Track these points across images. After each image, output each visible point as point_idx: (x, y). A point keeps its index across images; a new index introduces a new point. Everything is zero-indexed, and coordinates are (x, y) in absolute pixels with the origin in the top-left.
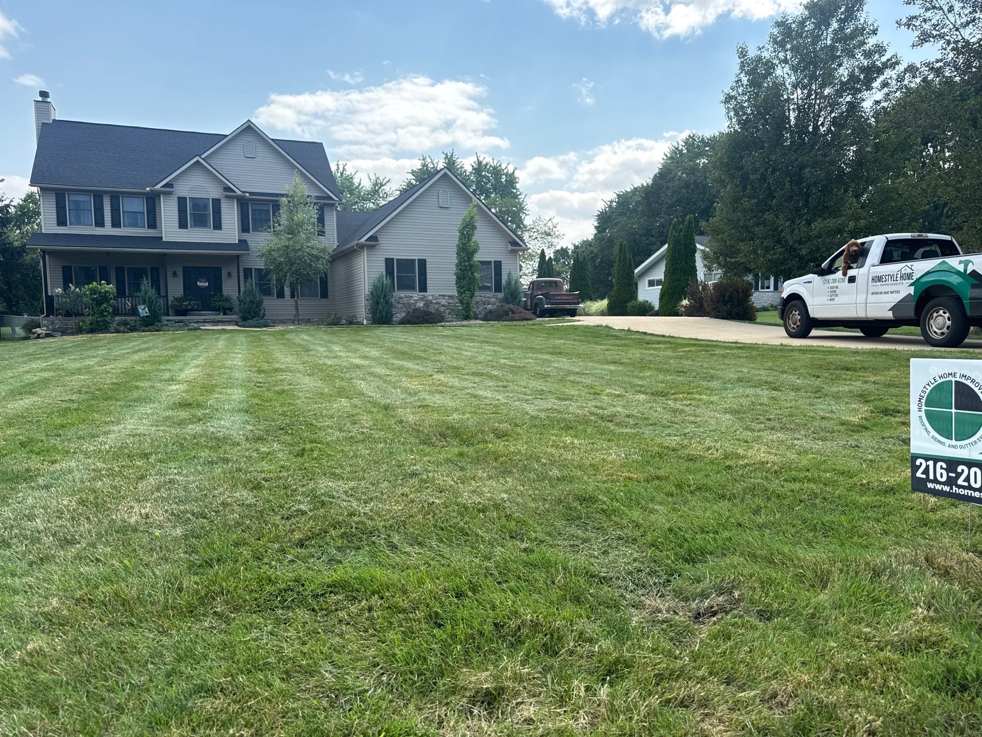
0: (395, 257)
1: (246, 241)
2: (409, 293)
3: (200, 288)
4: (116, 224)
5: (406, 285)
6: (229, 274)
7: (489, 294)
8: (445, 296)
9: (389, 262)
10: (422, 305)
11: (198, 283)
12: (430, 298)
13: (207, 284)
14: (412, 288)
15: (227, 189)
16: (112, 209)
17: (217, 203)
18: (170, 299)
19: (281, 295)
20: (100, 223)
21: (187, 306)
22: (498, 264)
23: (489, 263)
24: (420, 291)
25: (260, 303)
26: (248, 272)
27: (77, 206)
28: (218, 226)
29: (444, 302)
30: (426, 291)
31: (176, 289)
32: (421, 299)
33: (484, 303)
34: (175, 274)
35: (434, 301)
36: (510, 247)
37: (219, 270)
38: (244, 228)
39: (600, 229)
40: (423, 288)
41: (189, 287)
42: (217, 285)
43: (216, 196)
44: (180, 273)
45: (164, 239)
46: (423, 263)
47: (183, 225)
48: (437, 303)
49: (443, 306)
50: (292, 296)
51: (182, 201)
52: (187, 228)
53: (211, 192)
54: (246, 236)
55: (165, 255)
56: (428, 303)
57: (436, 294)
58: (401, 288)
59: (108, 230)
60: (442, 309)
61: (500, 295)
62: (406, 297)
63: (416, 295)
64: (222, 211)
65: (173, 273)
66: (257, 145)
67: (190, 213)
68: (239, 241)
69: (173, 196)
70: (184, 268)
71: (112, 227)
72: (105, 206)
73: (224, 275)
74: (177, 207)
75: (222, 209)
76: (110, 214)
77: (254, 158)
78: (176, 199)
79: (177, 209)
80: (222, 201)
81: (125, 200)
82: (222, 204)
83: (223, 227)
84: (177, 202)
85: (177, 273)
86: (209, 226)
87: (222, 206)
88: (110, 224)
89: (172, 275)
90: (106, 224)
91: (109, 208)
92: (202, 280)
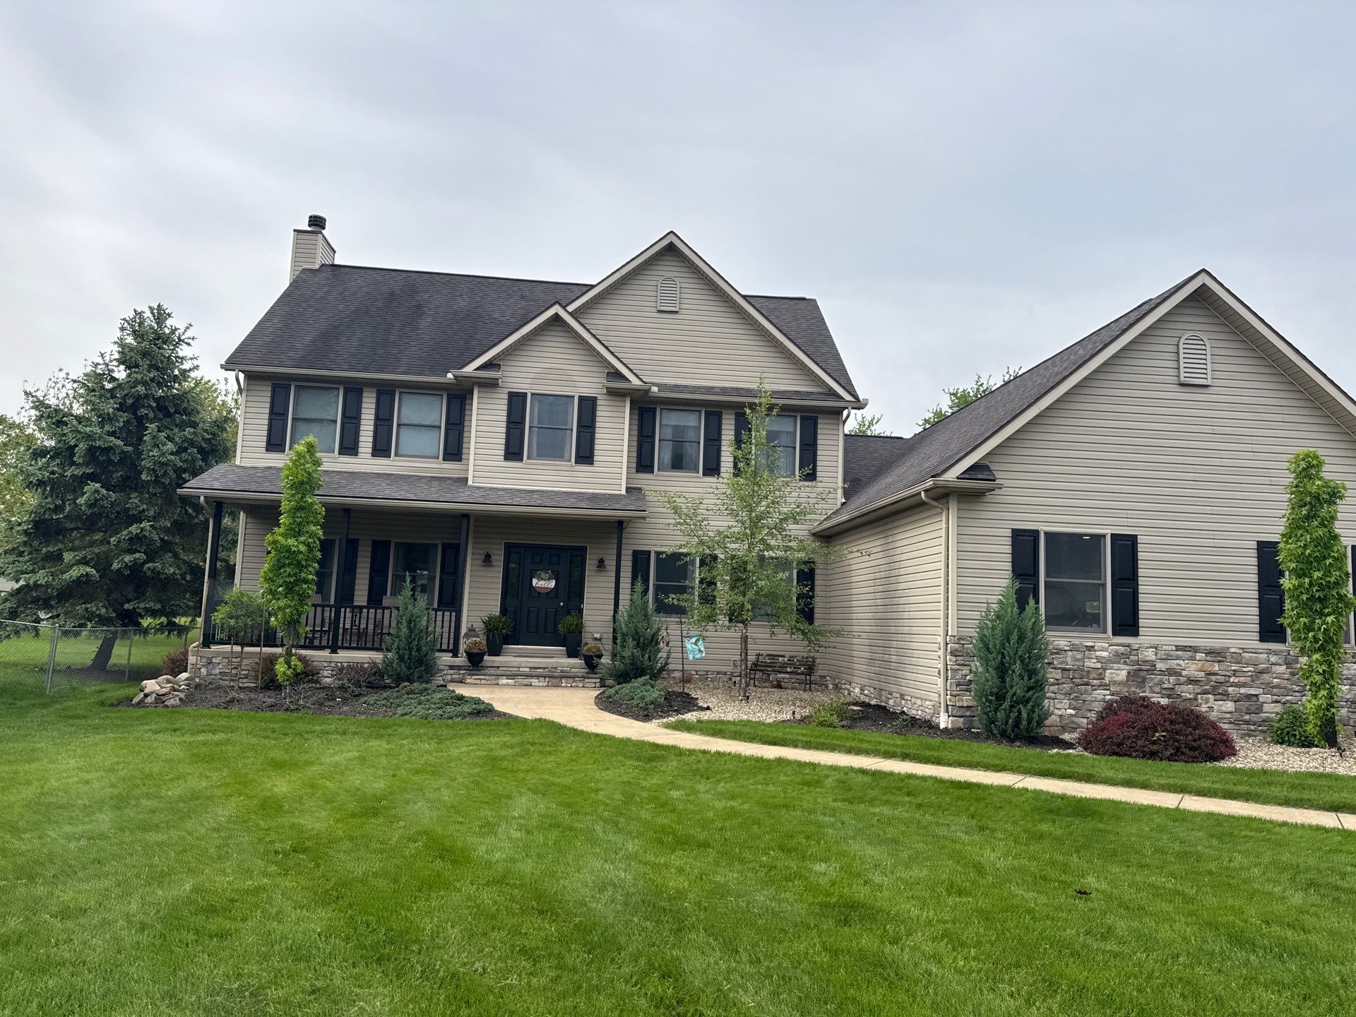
0: (1043, 528)
1: (641, 493)
2: (1085, 638)
3: (538, 594)
4: (381, 449)
5: (1075, 611)
6: (601, 564)
8: (1195, 649)
9: (1024, 542)
10: (1123, 675)
11: (535, 581)
12: (1150, 655)
13: (552, 584)
14: (1090, 621)
15: (613, 376)
16: (378, 418)
17: (588, 406)
19: (708, 615)
20: (349, 447)
24: (1114, 634)
25: (656, 637)
26: (640, 559)
27: (308, 415)
28: (586, 456)
29: (1191, 669)
30: (1136, 633)
32: (1119, 657)
34: (487, 560)
35: (1160, 666)
37: (580, 553)
38: (643, 463)
40: (1127, 623)
41: (514, 589)
42: (572, 592)
43: (588, 391)
45: (470, 483)
46: (1126, 547)
47: (513, 452)
48: (1171, 672)
49: (1191, 681)
50: (735, 617)
51: (516, 402)
52: (521, 460)
53: (579, 381)
54: (644, 480)
55: (465, 515)
56: (1140, 674)
57: (1168, 642)
58: (1059, 619)
59: (365, 462)
60: (1187, 691)
62: (1074, 648)
63: (1104, 644)
64: (598, 425)
65: (483, 557)
66: (683, 285)
67: (530, 427)
68: (627, 489)
69: (499, 390)
70: (509, 549)
71: (373, 455)
72: (363, 411)
73: (590, 565)
74: (505, 413)
75: (598, 419)
76: (372, 428)
77: (676, 312)
78: (506, 396)
79: (505, 419)
80: (599, 402)
81: (408, 399)
82: (599, 408)
83: (596, 458)
84: (506, 402)
85: (493, 558)
86: (567, 456)
87: (598, 413)
88: (370, 450)
89: (480, 562)
90: (360, 450)
91: (373, 417)
92: (543, 575)
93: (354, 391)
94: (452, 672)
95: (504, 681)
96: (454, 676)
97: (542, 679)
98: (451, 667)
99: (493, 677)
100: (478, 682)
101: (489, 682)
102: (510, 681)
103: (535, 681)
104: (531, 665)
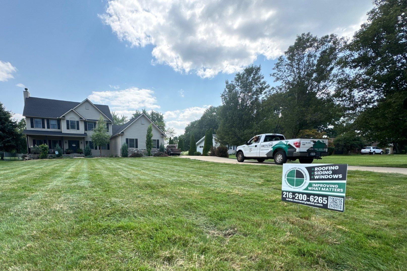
0: (129, 138)
1: (86, 133)
2: (133, 148)
3: (73, 146)
4: (48, 128)
5: (132, 146)
6: (82, 143)
7: (155, 149)
8: (143, 149)
9: (127, 139)
13: (75, 145)
14: (134, 147)
15: (81, 118)
16: (47, 123)
17: (78, 122)
18: (65, 149)
19: (96, 149)
20: (44, 127)
21: (69, 151)
22: (158, 141)
23: (155, 140)
25: (90, 151)
26: (87, 142)
27: (37, 122)
28: (78, 129)
29: (142, 151)
31: (66, 147)
33: (154, 151)
34: (66, 142)
36: (161, 136)
38: (86, 129)
39: (186, 132)
40: (137, 147)
41: (70, 146)
42: (78, 146)
43: (78, 120)
44: (67, 142)
45: (62, 132)
46: (137, 140)
47: (68, 128)
50: (100, 149)
51: (68, 121)
53: (76, 119)
54: (86, 132)
55: (63, 137)
56: (138, 151)
57: (140, 149)
58: (130, 147)
59: (46, 129)
60: (142, 153)
61: (159, 149)
63: (135, 149)
64: (79, 125)
66: (89, 106)
67: (70, 125)
68: (84, 133)
69: (65, 120)
70: (68, 141)
72: (45, 122)
73: (80, 143)
74: (66, 123)
76: (47, 125)
77: (88, 109)
81: (51, 121)
83: (80, 129)
86: (75, 129)
93: (43, 119)
98: (64, 156)
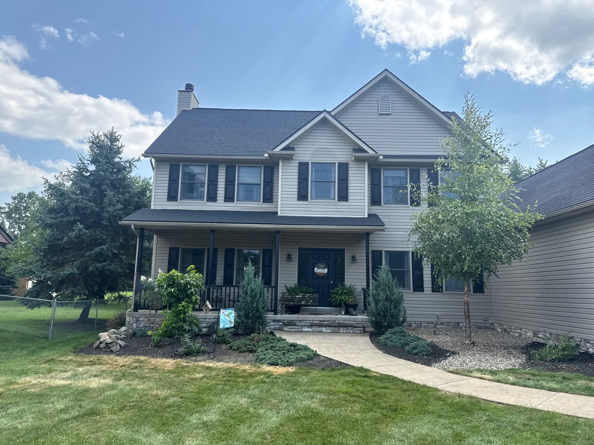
1: (375, 215)
3: (318, 276)
4: (229, 198)
6: (354, 258)
11: (316, 269)
13: (326, 271)
15: (357, 149)
16: (226, 181)
17: (344, 168)
18: (281, 289)
19: (419, 287)
20: (212, 198)
21: (300, 300)
26: (376, 257)
28: (343, 196)
31: (288, 276)
34: (289, 258)
37: (341, 253)
38: (375, 200)
41: (304, 274)
42: (338, 273)
43: (343, 160)
44: (295, 256)
45: (279, 214)
47: (302, 196)
50: (436, 288)
51: (303, 167)
52: (307, 200)
53: (339, 155)
54: (376, 210)
55: (278, 232)
59: (220, 205)
64: (350, 178)
65: (286, 256)
66: (393, 99)
67: (311, 181)
68: (369, 215)
69: (293, 161)
70: (301, 252)
71: (225, 201)
72: (219, 177)
73: (347, 260)
74: (297, 174)
75: (350, 175)
76: (224, 186)
77: (390, 114)
78: (297, 165)
79: (297, 177)
80: (350, 166)
81: (242, 170)
82: (350, 169)
83: (349, 197)
84: (297, 168)
85: (292, 256)
86: (332, 197)
87: (350, 172)
88: (223, 198)
89: (285, 259)
90: (218, 198)
91: (224, 180)
92: (321, 266)
93: (213, 166)
94: (274, 323)
95: (306, 329)
96: (276, 326)
97: (328, 328)
98: (274, 321)
99: (299, 327)
100: (291, 330)
101: (297, 330)
102: (310, 329)
103: (324, 329)
104: (320, 319)
